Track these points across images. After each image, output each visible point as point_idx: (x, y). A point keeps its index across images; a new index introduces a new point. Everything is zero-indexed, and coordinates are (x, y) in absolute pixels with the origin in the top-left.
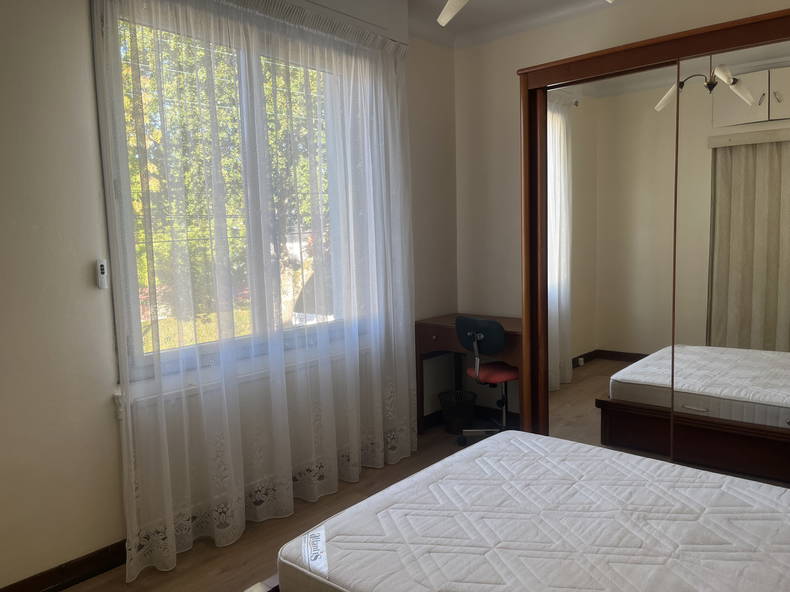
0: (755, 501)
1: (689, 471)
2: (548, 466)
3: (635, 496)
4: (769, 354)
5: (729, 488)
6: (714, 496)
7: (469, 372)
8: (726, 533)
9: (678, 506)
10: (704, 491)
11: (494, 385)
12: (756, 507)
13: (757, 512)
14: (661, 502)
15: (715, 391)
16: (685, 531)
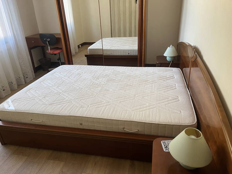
0: (121, 70)
1: (107, 67)
2: (74, 72)
3: (95, 74)
4: (125, 38)
5: (115, 69)
6: (113, 71)
7: (47, 51)
8: (115, 78)
9: (105, 74)
10: (110, 70)
11: (55, 54)
12: (121, 71)
13: (121, 72)
14: (101, 74)
15: (113, 48)
16: (107, 79)
